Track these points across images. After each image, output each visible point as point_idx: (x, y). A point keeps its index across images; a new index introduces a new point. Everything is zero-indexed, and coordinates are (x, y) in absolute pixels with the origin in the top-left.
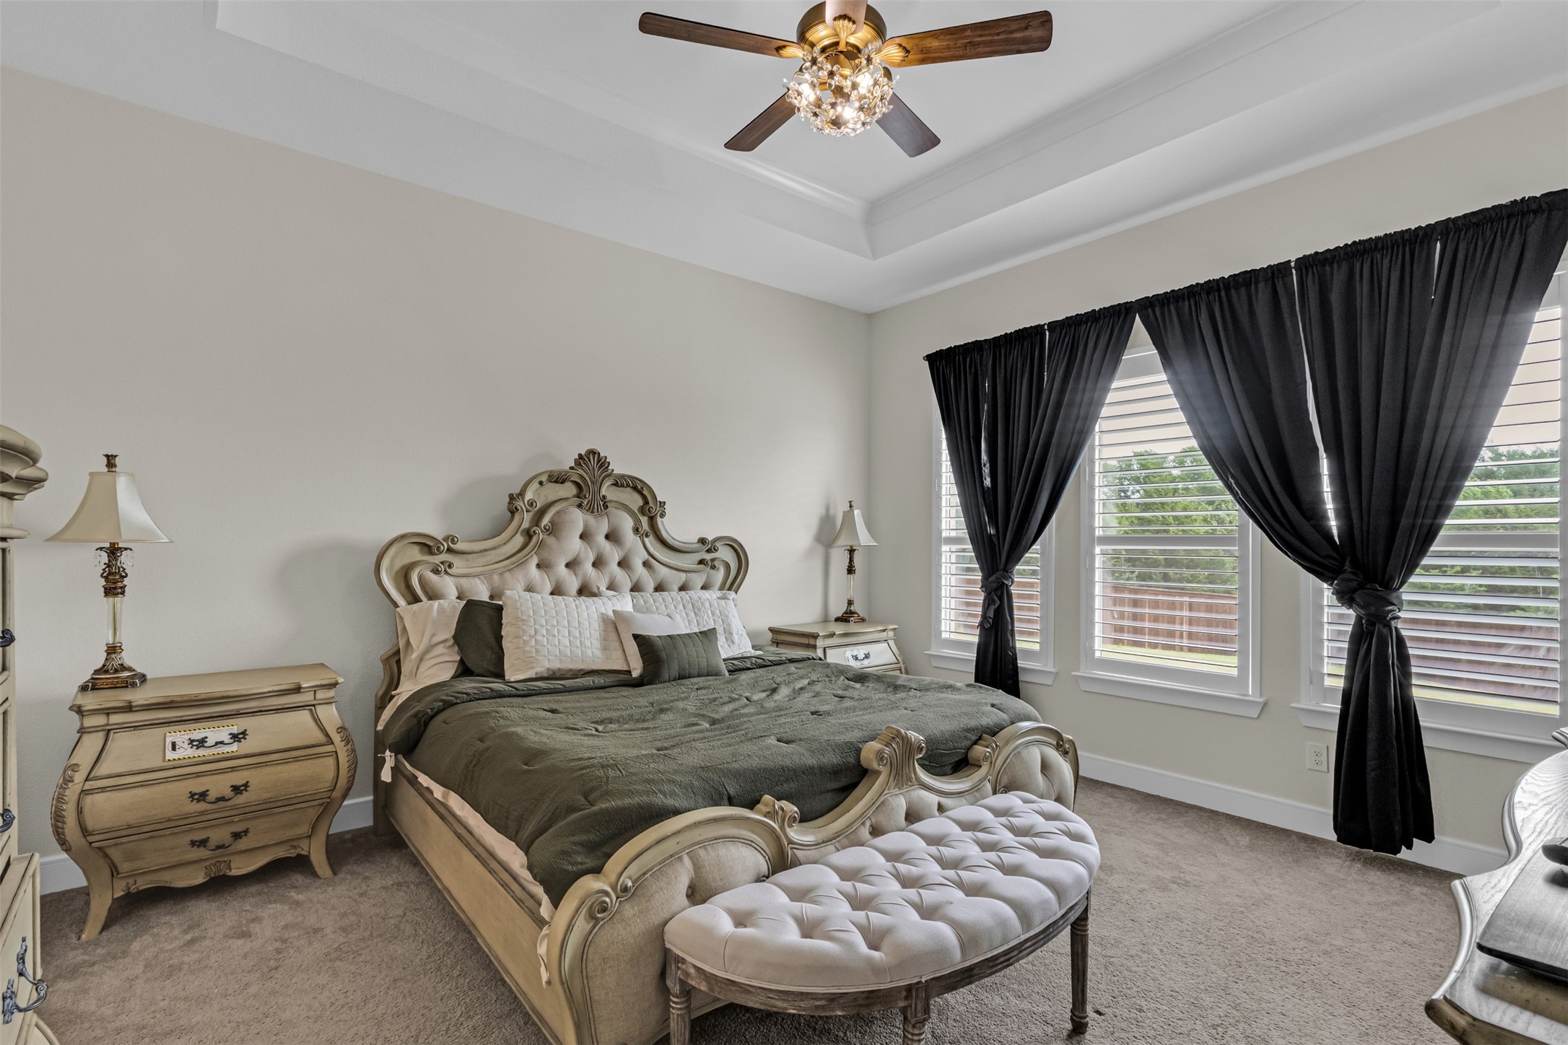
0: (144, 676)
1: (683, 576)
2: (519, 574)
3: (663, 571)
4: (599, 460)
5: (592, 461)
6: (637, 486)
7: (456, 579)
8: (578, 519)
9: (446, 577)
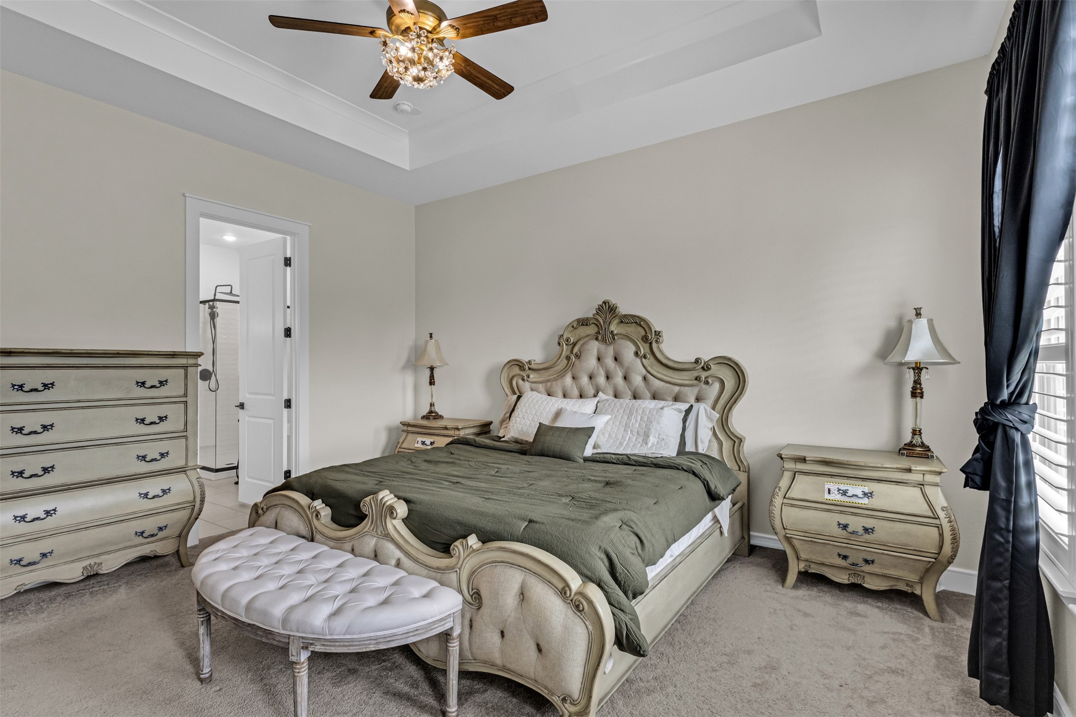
0: (443, 417)
1: (677, 389)
2: (559, 382)
3: (657, 384)
4: (609, 307)
5: (608, 309)
6: (638, 321)
7: (531, 384)
8: (594, 347)
9: (527, 383)
